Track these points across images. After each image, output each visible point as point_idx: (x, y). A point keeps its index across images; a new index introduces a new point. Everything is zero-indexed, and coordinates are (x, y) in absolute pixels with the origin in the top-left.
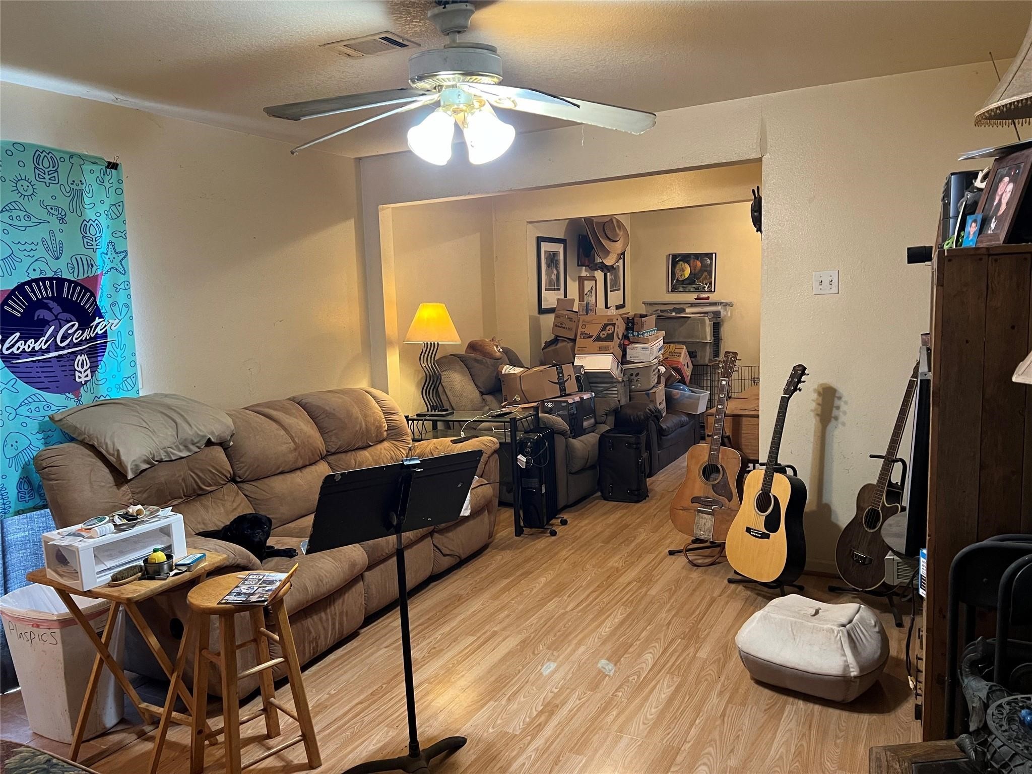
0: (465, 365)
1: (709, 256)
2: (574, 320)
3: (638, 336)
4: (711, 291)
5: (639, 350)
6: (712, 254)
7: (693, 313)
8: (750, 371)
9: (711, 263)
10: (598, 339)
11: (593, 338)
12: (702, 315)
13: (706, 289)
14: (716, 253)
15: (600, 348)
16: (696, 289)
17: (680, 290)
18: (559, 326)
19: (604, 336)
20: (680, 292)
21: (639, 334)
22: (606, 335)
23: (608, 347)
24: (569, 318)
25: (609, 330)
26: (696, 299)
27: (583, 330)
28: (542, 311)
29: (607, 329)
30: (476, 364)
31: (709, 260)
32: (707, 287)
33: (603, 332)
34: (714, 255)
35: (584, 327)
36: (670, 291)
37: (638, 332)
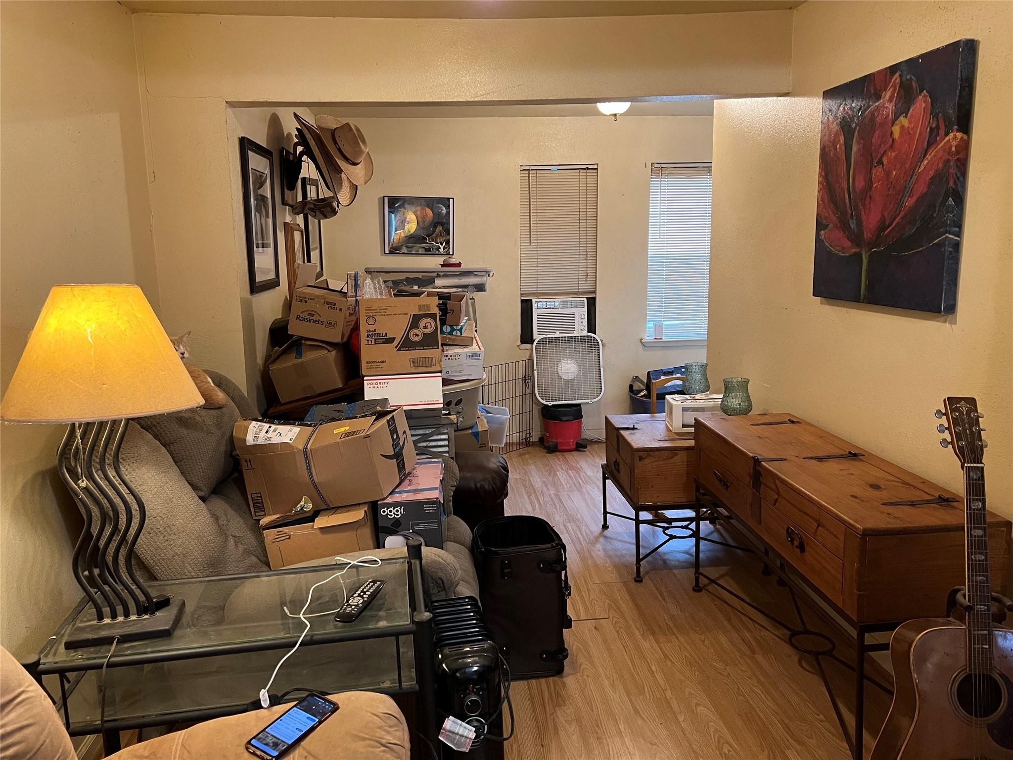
0: (156, 437)
1: (445, 202)
2: (338, 306)
3: (451, 333)
4: (448, 254)
5: (464, 359)
6: (448, 199)
7: (445, 287)
8: (514, 366)
9: (448, 213)
10: (407, 344)
11: (396, 343)
12: (460, 290)
13: (441, 250)
14: (453, 199)
15: (415, 362)
16: (427, 250)
17: (403, 251)
18: (304, 319)
19: (417, 339)
20: (403, 253)
21: (453, 330)
22: (421, 336)
23: (430, 359)
24: (328, 303)
25: (425, 327)
26: (442, 266)
27: (372, 328)
28: (255, 287)
29: (422, 323)
30: (184, 432)
31: (444, 209)
32: (442, 247)
33: (415, 331)
34: (451, 200)
35: (371, 321)
36: (387, 251)
37: (451, 326)
